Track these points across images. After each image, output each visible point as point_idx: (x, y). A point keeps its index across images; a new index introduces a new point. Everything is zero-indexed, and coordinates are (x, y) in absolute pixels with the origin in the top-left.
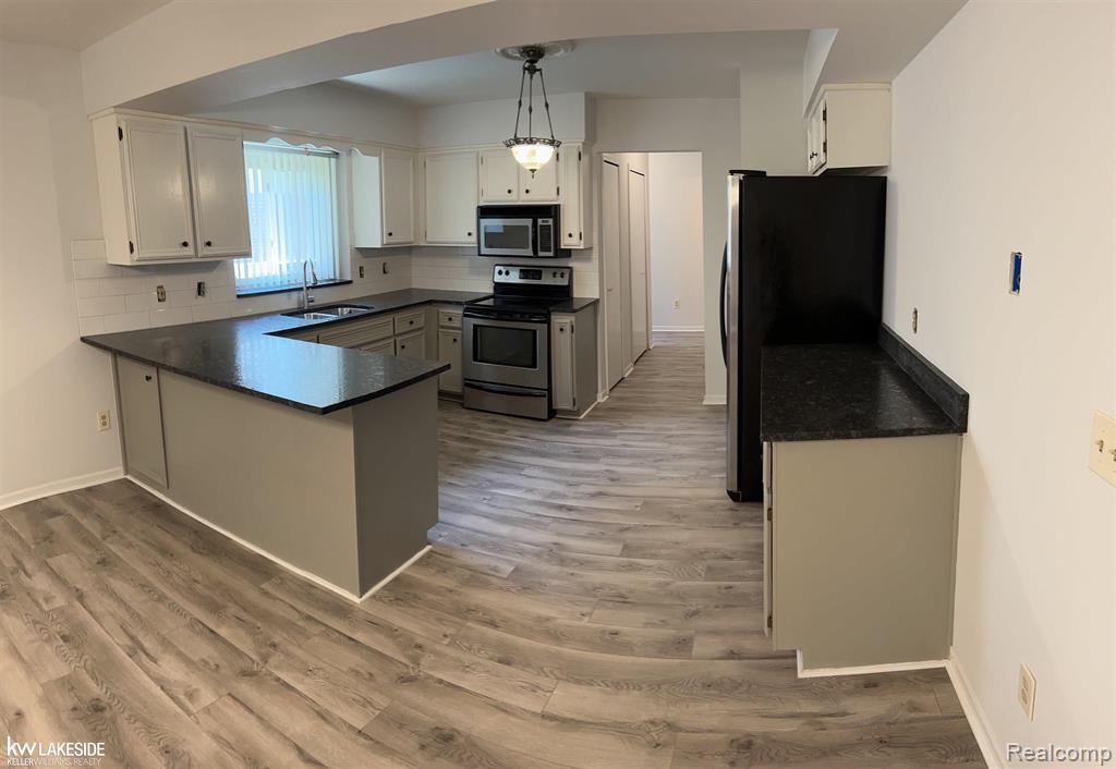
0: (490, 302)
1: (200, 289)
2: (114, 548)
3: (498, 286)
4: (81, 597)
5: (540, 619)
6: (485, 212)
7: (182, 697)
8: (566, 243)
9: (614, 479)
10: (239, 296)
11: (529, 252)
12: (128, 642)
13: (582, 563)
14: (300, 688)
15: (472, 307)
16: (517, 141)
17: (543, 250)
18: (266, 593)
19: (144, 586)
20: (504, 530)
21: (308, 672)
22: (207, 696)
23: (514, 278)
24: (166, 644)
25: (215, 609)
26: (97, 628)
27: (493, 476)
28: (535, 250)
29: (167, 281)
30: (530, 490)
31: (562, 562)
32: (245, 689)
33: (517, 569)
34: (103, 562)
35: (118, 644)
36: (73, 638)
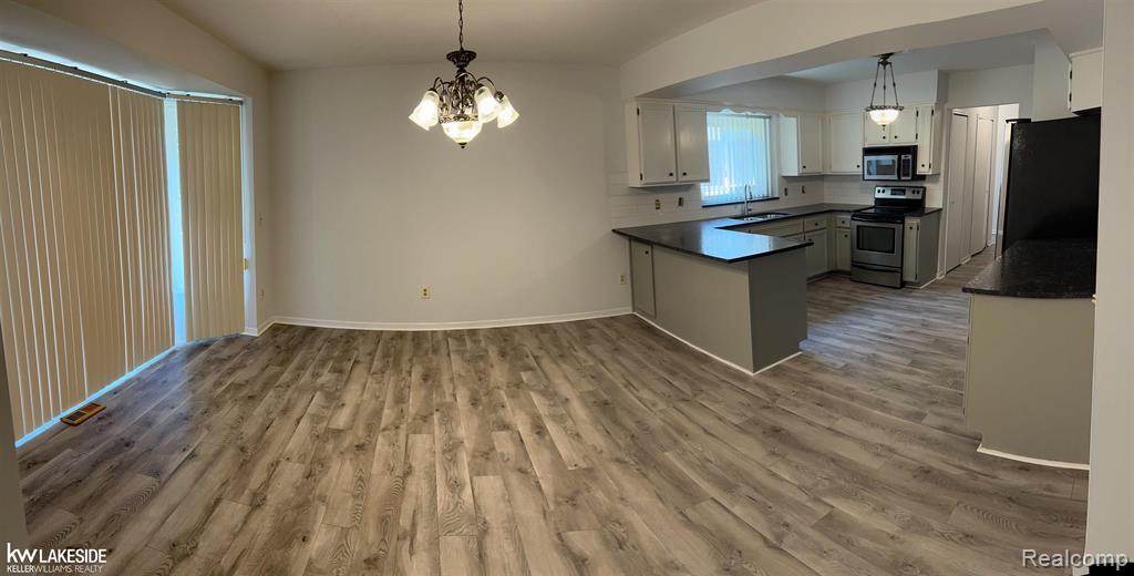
0: (872, 211)
1: (681, 202)
2: (623, 345)
3: (877, 200)
4: (602, 362)
5: (847, 388)
6: (868, 151)
7: (650, 406)
8: (920, 170)
9: (925, 325)
10: (704, 207)
11: (895, 177)
12: (624, 381)
13: (883, 366)
14: (712, 408)
15: (859, 213)
16: (872, 108)
17: (904, 175)
18: (703, 370)
19: (636, 361)
20: (848, 346)
21: (717, 402)
22: (662, 406)
23: (887, 195)
24: (644, 385)
25: (673, 373)
26: (609, 375)
27: (854, 319)
28: (899, 176)
29: (662, 197)
30: (872, 327)
31: (874, 364)
32: (682, 405)
33: (846, 366)
34: (616, 350)
35: (620, 383)
36: (596, 377)
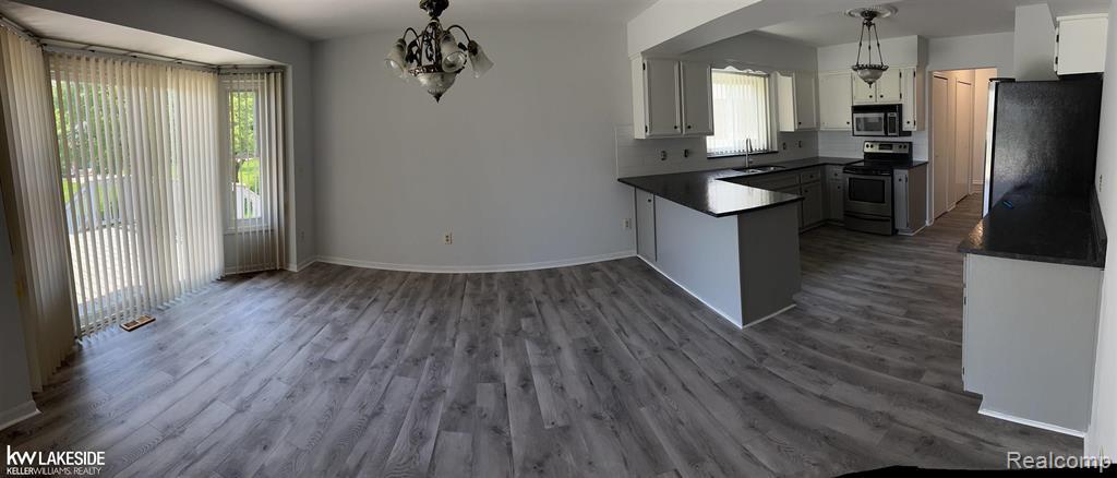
0: (861, 164)
1: (686, 153)
3: (865, 154)
6: (856, 109)
7: (636, 353)
8: (906, 127)
10: (710, 158)
11: (882, 133)
15: (849, 167)
17: (891, 131)
21: (701, 354)
23: (876, 149)
28: (886, 132)
